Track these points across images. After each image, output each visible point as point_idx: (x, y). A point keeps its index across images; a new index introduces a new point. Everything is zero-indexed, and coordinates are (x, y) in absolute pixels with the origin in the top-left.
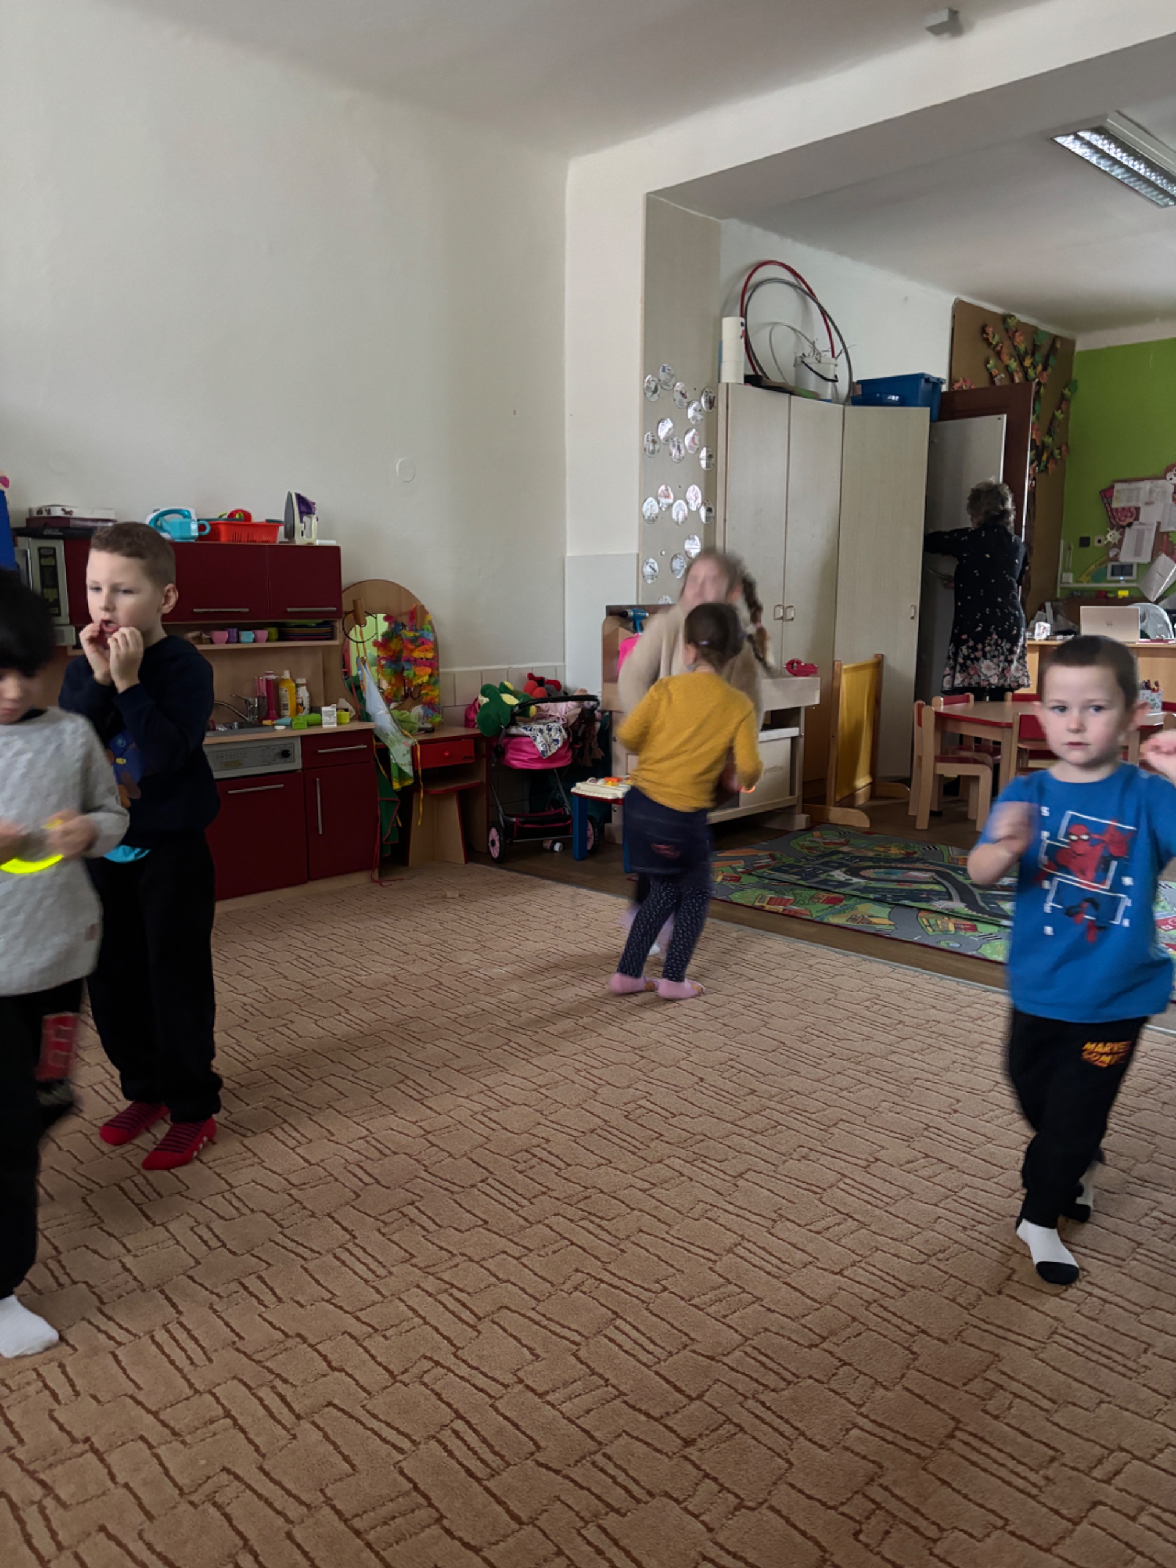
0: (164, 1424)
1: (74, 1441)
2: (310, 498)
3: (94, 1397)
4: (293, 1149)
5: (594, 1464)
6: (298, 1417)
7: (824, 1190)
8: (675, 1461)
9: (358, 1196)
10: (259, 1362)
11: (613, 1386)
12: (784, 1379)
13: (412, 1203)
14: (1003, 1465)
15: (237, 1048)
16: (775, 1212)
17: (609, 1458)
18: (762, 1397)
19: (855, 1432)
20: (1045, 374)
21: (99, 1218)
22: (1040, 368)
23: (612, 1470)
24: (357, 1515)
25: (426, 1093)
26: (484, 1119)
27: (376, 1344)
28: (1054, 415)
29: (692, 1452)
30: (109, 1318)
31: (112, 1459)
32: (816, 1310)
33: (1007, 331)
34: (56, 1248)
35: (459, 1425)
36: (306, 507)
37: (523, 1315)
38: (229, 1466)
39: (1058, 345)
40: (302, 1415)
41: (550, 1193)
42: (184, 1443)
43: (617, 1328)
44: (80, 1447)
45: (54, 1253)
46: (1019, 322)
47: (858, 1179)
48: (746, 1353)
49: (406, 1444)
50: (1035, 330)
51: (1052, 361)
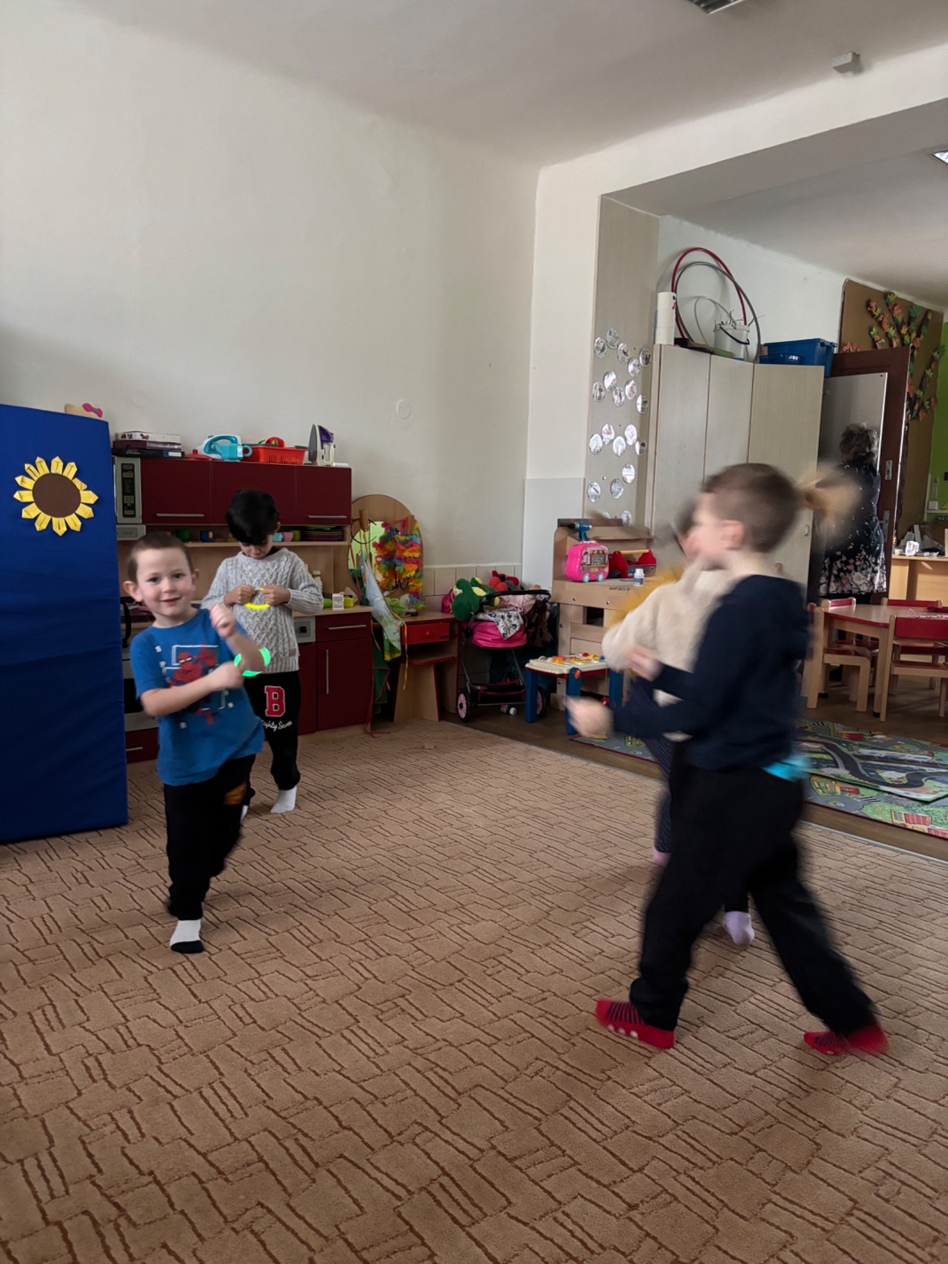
0: (211, 1164)
1: (141, 1173)
2: (330, 430)
3: (156, 1139)
4: (307, 947)
5: (555, 1219)
6: (317, 1165)
7: (738, 1003)
8: (622, 1221)
9: (360, 988)
10: (284, 1118)
11: (570, 1157)
12: (710, 1160)
13: (403, 996)
14: (893, 1241)
15: (262, 863)
16: (699, 1019)
17: (568, 1215)
18: (692, 1174)
19: (770, 1206)
20: (918, 339)
21: (158, 994)
22: (914, 335)
23: (571, 1226)
24: (365, 1249)
25: (412, 907)
26: (459, 931)
27: (376, 1110)
28: (925, 373)
29: (636, 1215)
30: (167, 1076)
31: (170, 1190)
32: (736, 1103)
33: (888, 305)
34: (124, 1017)
35: (445, 1180)
36: (326, 436)
37: (495, 1093)
38: (263, 1201)
39: (930, 317)
40: (320, 1163)
41: (514, 994)
42: (227, 1180)
43: (571, 1108)
44: (146, 1179)
45: (123, 1020)
46: (897, 298)
47: (766, 996)
48: (678, 1136)
49: (402, 1193)
50: (911, 305)
51: (924, 329)
